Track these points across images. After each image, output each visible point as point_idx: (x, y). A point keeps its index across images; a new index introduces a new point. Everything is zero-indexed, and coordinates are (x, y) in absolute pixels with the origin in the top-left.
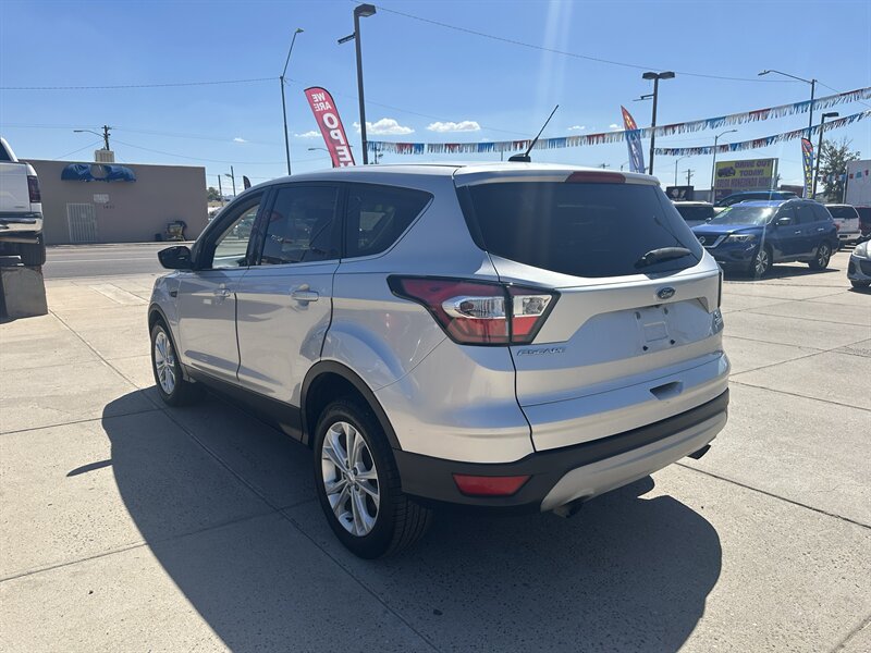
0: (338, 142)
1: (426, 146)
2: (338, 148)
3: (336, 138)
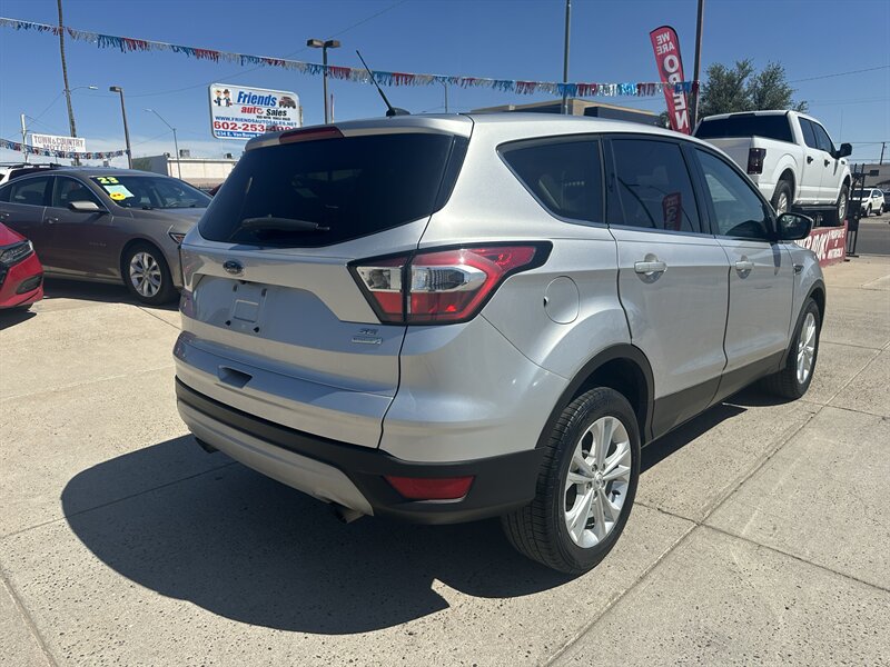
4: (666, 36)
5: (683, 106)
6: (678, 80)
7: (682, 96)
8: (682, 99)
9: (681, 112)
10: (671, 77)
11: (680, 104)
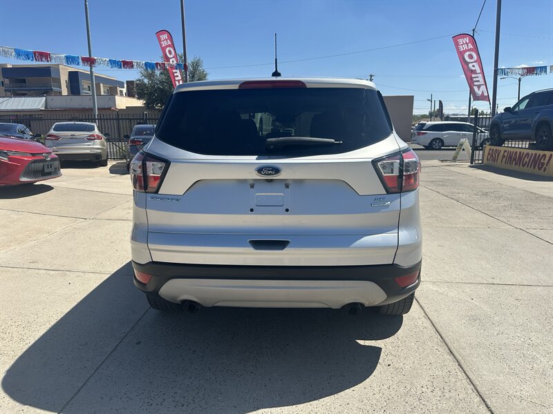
0: (474, 72)
1: (548, 69)
2: (473, 76)
3: (473, 68)
4: (165, 36)
5: (180, 78)
6: (175, 62)
7: (178, 71)
8: (178, 74)
9: (179, 81)
10: (171, 60)
11: (177, 76)
